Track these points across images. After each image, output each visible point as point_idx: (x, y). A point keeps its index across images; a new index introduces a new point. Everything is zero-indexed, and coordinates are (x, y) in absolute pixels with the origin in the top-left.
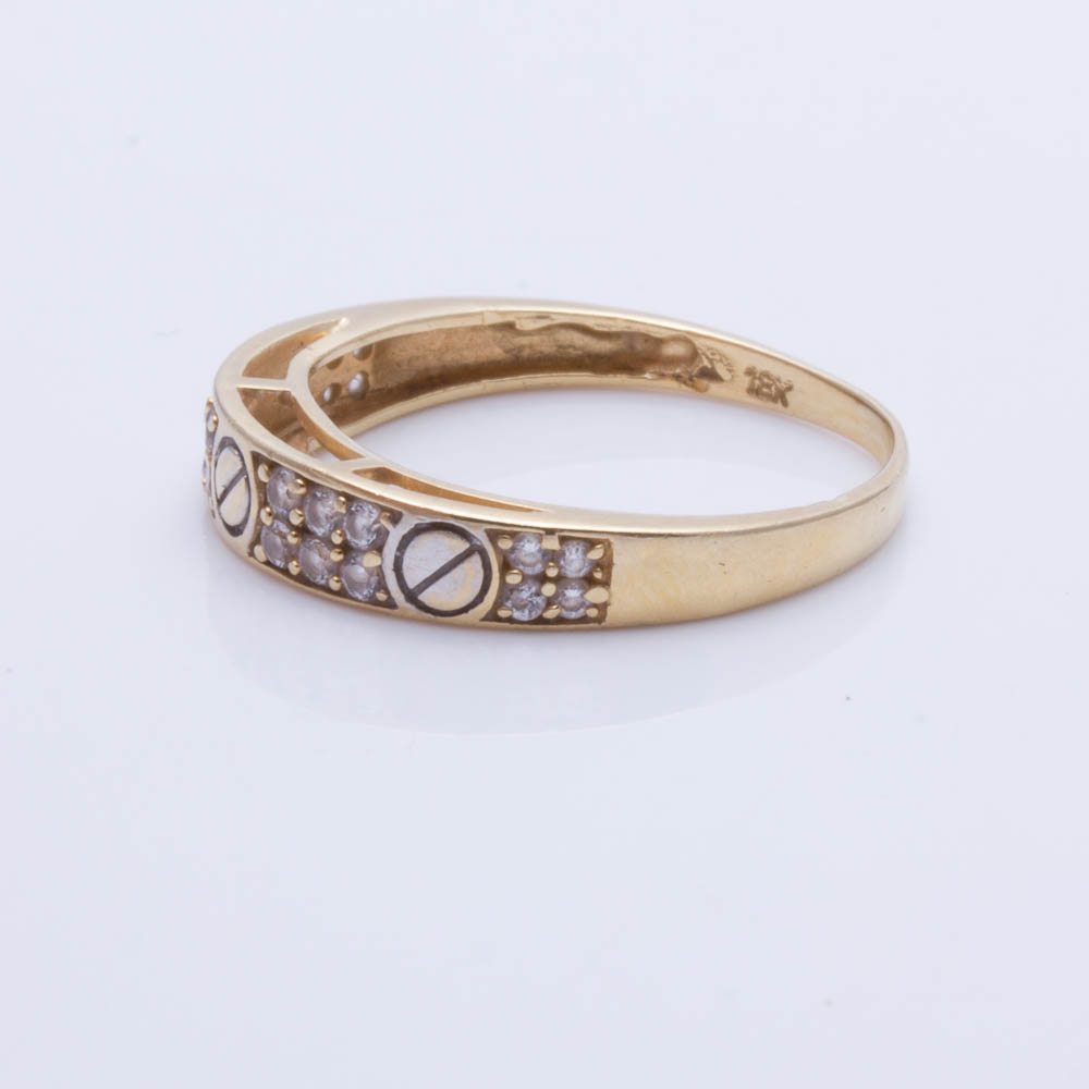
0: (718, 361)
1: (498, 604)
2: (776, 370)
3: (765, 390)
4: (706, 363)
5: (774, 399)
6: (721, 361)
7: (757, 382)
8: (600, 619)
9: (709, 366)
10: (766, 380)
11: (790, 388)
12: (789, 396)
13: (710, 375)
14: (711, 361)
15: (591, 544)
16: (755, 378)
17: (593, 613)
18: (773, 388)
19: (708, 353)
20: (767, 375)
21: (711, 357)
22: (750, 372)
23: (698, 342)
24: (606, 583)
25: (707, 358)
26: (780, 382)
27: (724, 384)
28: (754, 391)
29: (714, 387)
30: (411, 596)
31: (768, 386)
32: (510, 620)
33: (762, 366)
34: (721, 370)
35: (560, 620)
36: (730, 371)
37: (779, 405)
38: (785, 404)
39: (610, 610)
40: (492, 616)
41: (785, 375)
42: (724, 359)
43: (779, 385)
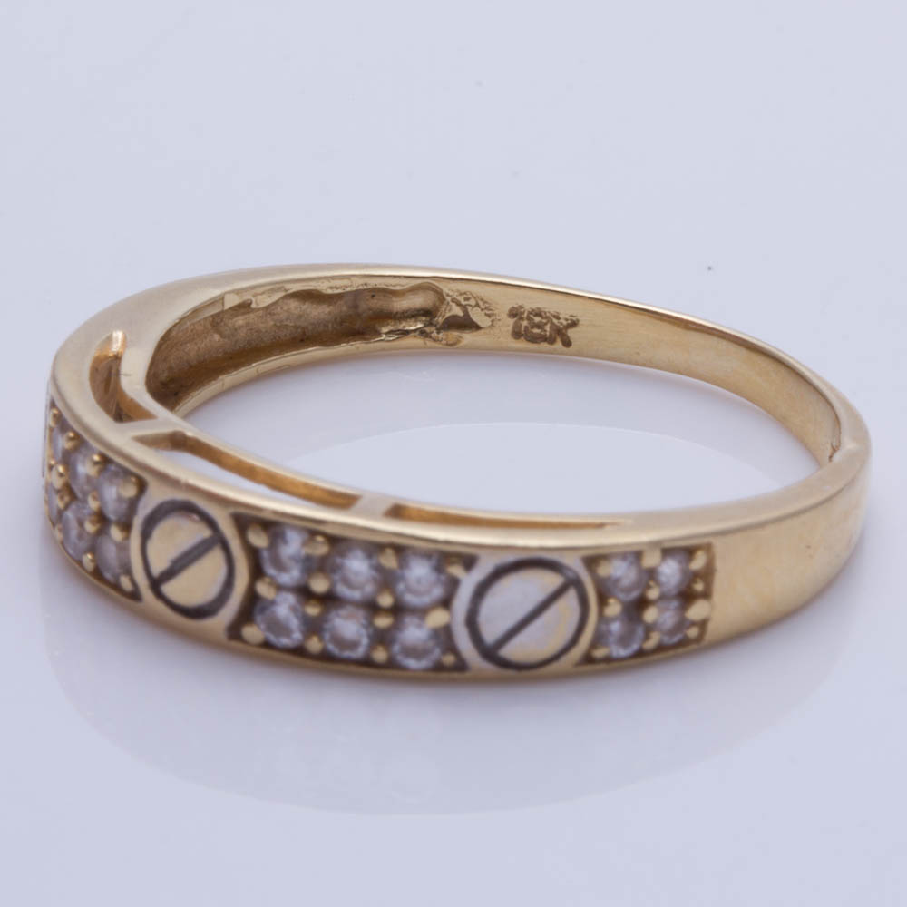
0: (473, 307)
1: (595, 643)
2: (549, 305)
3: (536, 331)
4: (457, 311)
5: (551, 341)
6: (477, 305)
7: (525, 323)
8: (699, 639)
9: (461, 313)
10: (537, 319)
11: (574, 324)
12: (571, 333)
13: (466, 324)
14: (464, 308)
15: (689, 552)
16: (522, 319)
17: (693, 632)
18: (547, 328)
19: (461, 299)
20: (538, 313)
21: (463, 303)
22: (515, 313)
23: (446, 288)
24: (706, 595)
25: (459, 304)
26: (558, 318)
27: (482, 331)
28: (521, 334)
29: (468, 338)
30: (490, 653)
31: (539, 326)
32: (608, 660)
33: (530, 302)
34: (477, 316)
35: (660, 648)
36: (489, 316)
38: (567, 343)
39: (711, 627)
40: (588, 659)
41: (565, 310)
42: (481, 303)
43: (555, 321)
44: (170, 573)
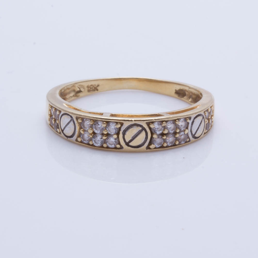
2: (93, 83)
5: (94, 90)
6: (82, 87)
10: (91, 87)
11: (98, 86)
12: (98, 88)
13: (80, 91)
14: (79, 88)
19: (79, 86)
20: (91, 85)
22: (88, 87)
23: (76, 85)
27: (83, 92)
28: (89, 91)
29: (81, 94)
31: (92, 88)
34: (82, 90)
36: (84, 89)
37: (96, 91)
38: (97, 90)
41: (96, 83)
42: (82, 86)
43: (95, 86)
44: (131, 141)
